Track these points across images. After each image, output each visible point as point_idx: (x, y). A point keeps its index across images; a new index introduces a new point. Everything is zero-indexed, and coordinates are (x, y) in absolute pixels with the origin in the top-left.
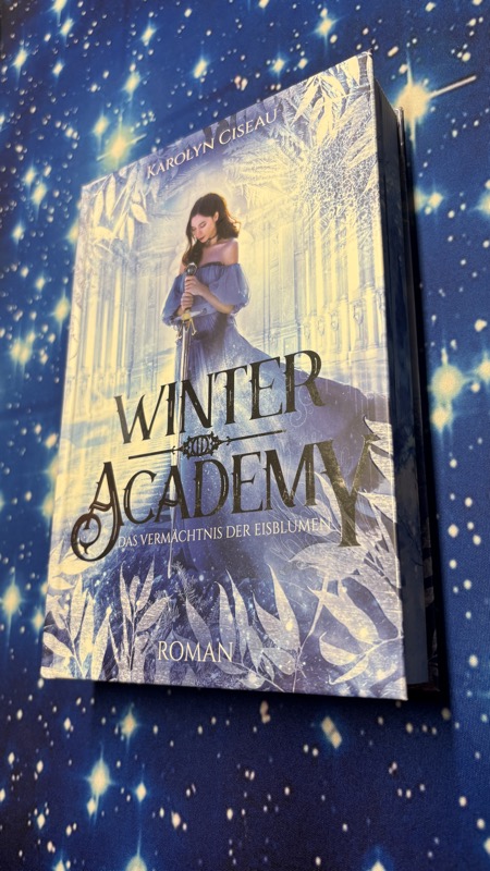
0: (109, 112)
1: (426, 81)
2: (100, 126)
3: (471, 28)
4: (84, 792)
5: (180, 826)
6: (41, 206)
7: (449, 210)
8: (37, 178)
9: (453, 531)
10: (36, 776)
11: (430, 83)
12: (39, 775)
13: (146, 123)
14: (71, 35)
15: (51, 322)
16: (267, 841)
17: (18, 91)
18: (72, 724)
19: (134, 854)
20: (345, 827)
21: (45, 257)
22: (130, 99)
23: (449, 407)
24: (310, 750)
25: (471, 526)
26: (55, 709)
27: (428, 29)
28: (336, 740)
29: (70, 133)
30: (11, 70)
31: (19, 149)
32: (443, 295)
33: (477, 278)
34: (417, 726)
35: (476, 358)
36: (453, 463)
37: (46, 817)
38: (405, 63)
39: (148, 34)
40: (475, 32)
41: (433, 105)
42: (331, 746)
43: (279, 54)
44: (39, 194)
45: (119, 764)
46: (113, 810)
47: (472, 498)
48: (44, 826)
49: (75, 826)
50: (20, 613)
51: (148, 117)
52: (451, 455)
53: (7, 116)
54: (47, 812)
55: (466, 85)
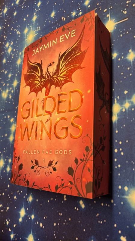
0: (28, 26)
1: (114, 20)
2: (26, 31)
3: (127, 4)
4: (18, 216)
5: (42, 227)
6: (10, 53)
7: (119, 58)
8: (9, 45)
9: (116, 151)
10: (7, 211)
11: (115, 20)
12: (8, 210)
13: (38, 30)
14: (19, 4)
15: (12, 87)
16: (64, 232)
17: (5, 20)
18: (16, 197)
19: (30, 233)
20: (84, 230)
21: (11, 68)
22: (34, 23)
23: (116, 115)
24: (76, 209)
25: (121, 149)
26: (12, 193)
27: (115, 4)
28: (83, 206)
29: (18, 32)
30: (3, 14)
31: (5, 37)
32: (116, 83)
33: (125, 78)
34: (104, 204)
35: (124, 102)
36: (117, 132)
37: (9, 222)
38: (108, 14)
39: (39, 4)
40: (128, 5)
41: (116, 27)
42: (82, 208)
43: (74, 11)
44: (10, 50)
45: (27, 209)
46: (26, 221)
47: (122, 142)
48: (8, 224)
49: (16, 225)
50: (4, 167)
51: (38, 28)
52: (116, 129)
53: (2, 27)
54: (9, 220)
55: (125, 21)
